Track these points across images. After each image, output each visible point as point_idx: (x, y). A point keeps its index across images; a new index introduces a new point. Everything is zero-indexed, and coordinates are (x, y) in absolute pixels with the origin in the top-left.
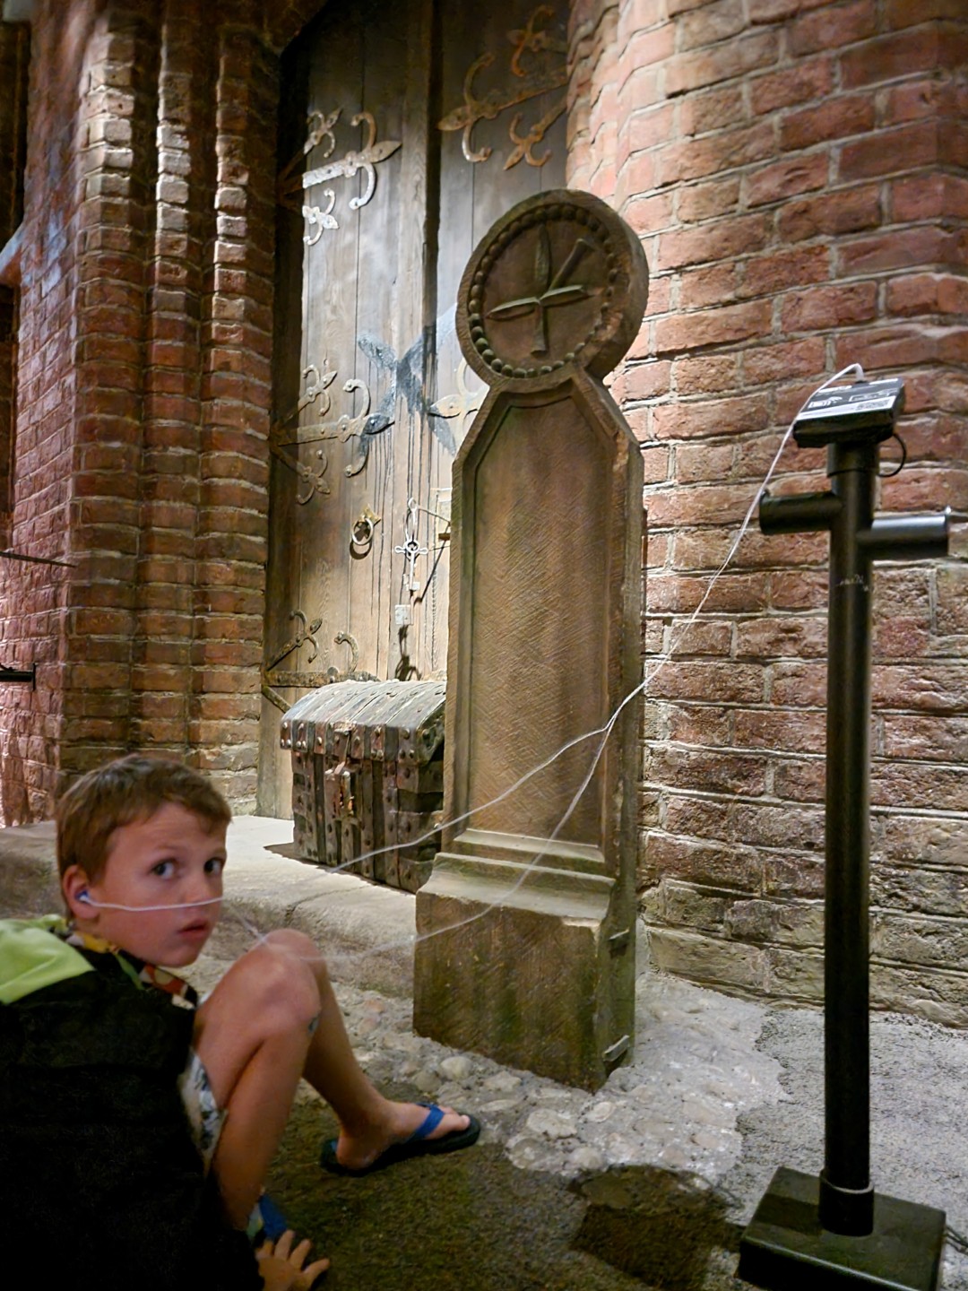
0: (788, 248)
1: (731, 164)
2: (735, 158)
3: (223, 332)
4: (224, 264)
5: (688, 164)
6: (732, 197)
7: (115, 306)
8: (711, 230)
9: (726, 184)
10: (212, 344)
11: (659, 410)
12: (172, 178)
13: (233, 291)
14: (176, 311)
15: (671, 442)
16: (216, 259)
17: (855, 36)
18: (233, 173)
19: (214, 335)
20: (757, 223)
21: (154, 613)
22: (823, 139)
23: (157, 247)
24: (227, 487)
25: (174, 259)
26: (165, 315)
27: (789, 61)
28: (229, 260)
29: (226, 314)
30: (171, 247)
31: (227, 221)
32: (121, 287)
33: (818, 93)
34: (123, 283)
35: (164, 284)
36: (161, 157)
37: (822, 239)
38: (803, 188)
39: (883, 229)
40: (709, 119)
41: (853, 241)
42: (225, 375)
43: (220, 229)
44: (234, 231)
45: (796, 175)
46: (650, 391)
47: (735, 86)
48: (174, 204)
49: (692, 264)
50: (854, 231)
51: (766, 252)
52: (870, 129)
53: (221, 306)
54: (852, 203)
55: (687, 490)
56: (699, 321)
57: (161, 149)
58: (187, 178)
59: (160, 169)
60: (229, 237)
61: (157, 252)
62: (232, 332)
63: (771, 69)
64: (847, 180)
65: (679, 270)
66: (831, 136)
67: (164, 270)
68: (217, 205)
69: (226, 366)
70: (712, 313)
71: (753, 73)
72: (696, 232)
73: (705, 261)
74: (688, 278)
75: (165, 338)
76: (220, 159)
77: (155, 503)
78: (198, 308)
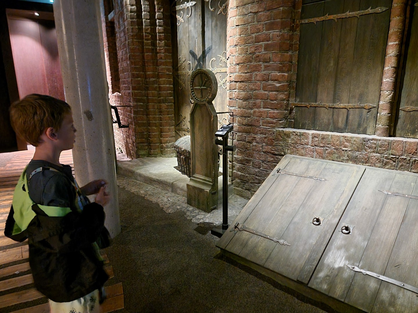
0: (255, 64)
1: (247, 43)
2: (247, 42)
3: (160, 50)
4: (159, 33)
5: (239, 42)
6: (247, 51)
7: (136, 46)
8: (243, 57)
9: (246, 47)
10: (157, 53)
11: (235, 92)
12: (145, 12)
13: (162, 39)
14: (149, 46)
15: (237, 99)
16: (157, 32)
17: (267, 20)
18: (159, 9)
19: (158, 51)
20: (251, 57)
21: (151, 116)
22: (261, 42)
23: (144, 30)
24: (163, 87)
25: (148, 33)
26: (147, 47)
27: (256, 23)
28: (160, 32)
29: (161, 45)
30: (147, 30)
31: (159, 22)
32: (137, 41)
33: (261, 31)
34: (137, 40)
35: (146, 40)
36: (143, 7)
37: (261, 63)
38: (258, 51)
39: (270, 62)
40: (243, 32)
41: (266, 64)
42: (161, 60)
43: (157, 24)
44: (161, 24)
45: (257, 48)
46: (233, 88)
47: (247, 26)
48: (146, 19)
49: (240, 63)
50: (266, 62)
51: (252, 64)
52: (269, 41)
53: (159, 43)
54: (266, 56)
55: (239, 109)
56: (241, 76)
57: (142, 5)
58: (149, 12)
59: (143, 10)
60: (160, 26)
61: (144, 32)
62: (162, 50)
63: (253, 24)
64: (265, 51)
65: (238, 64)
66: (262, 41)
67: (146, 36)
68: (156, 18)
69: (161, 58)
70: (243, 75)
71: (250, 24)
72: (241, 56)
73: (242, 63)
74: (240, 66)
75: (147, 53)
76: (156, 6)
77: (149, 92)
78: (154, 44)
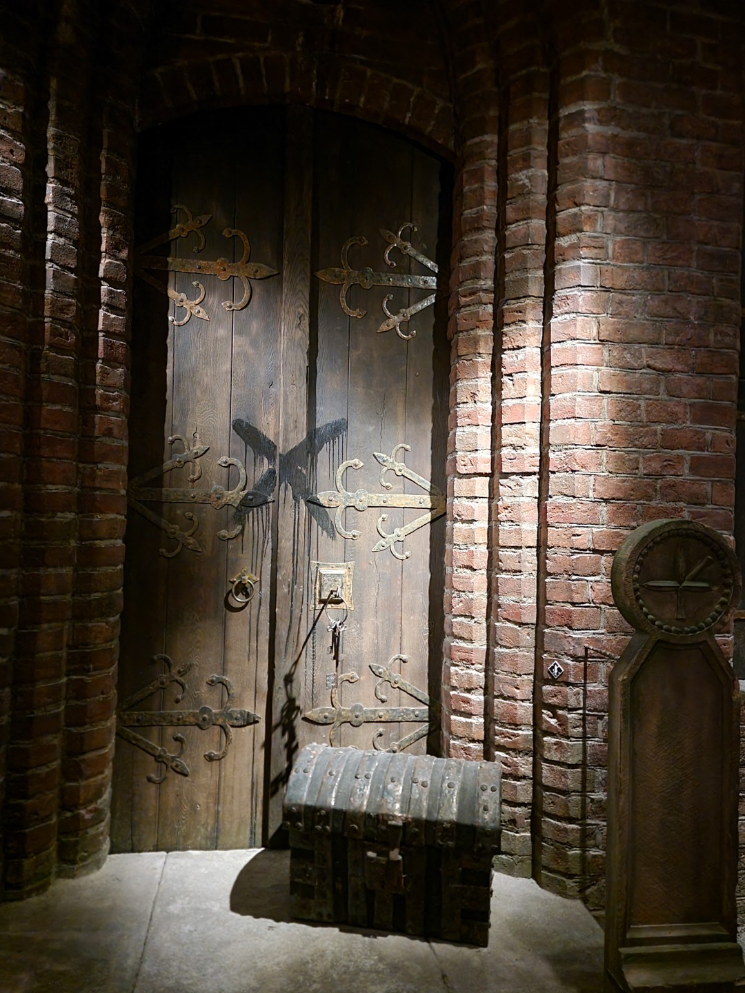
0: (664, 504)
1: (635, 446)
2: (637, 443)
3: (106, 399)
4: (108, 333)
5: (612, 438)
6: (635, 466)
8: (624, 481)
9: (632, 456)
10: (97, 409)
12: (62, 241)
13: (116, 360)
14: (66, 375)
15: (603, 606)
16: (100, 327)
17: (697, 395)
18: (114, 248)
19: (98, 402)
20: (649, 484)
22: (682, 448)
23: (47, 308)
25: (64, 323)
26: (56, 379)
27: (666, 397)
28: (112, 330)
29: (109, 382)
30: (62, 310)
31: (110, 292)
33: (680, 421)
34: (15, 342)
35: (53, 347)
36: (51, 216)
37: (682, 504)
38: (672, 473)
39: (707, 506)
40: (623, 414)
41: (695, 509)
42: (107, 440)
43: (104, 299)
44: (116, 302)
45: (670, 464)
46: (589, 572)
47: (637, 399)
48: (64, 267)
49: (613, 499)
50: (696, 504)
51: (653, 503)
53: (105, 373)
54: (695, 488)
58: (75, 243)
60: (111, 307)
61: (47, 313)
62: (115, 399)
63: (657, 397)
64: (694, 475)
65: (606, 501)
66: (686, 448)
67: (55, 333)
68: (101, 274)
69: (109, 432)
71: (647, 396)
72: (615, 480)
73: (621, 500)
74: (610, 507)
75: (54, 403)
76: (104, 230)
